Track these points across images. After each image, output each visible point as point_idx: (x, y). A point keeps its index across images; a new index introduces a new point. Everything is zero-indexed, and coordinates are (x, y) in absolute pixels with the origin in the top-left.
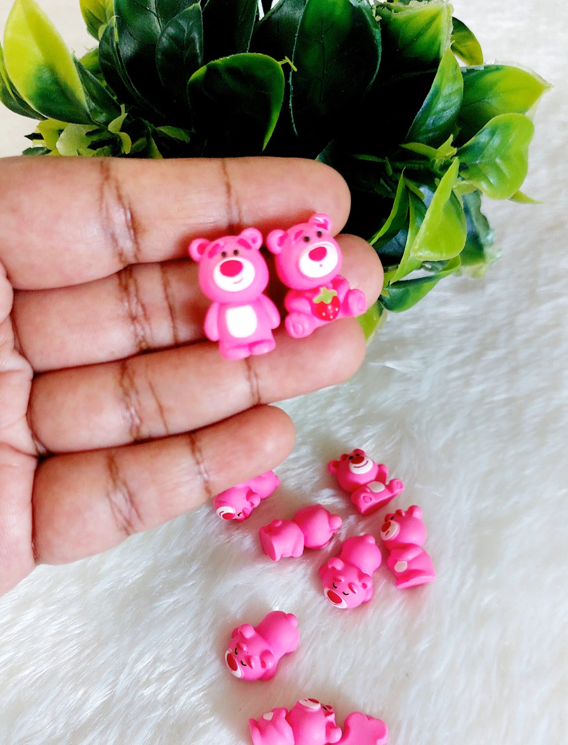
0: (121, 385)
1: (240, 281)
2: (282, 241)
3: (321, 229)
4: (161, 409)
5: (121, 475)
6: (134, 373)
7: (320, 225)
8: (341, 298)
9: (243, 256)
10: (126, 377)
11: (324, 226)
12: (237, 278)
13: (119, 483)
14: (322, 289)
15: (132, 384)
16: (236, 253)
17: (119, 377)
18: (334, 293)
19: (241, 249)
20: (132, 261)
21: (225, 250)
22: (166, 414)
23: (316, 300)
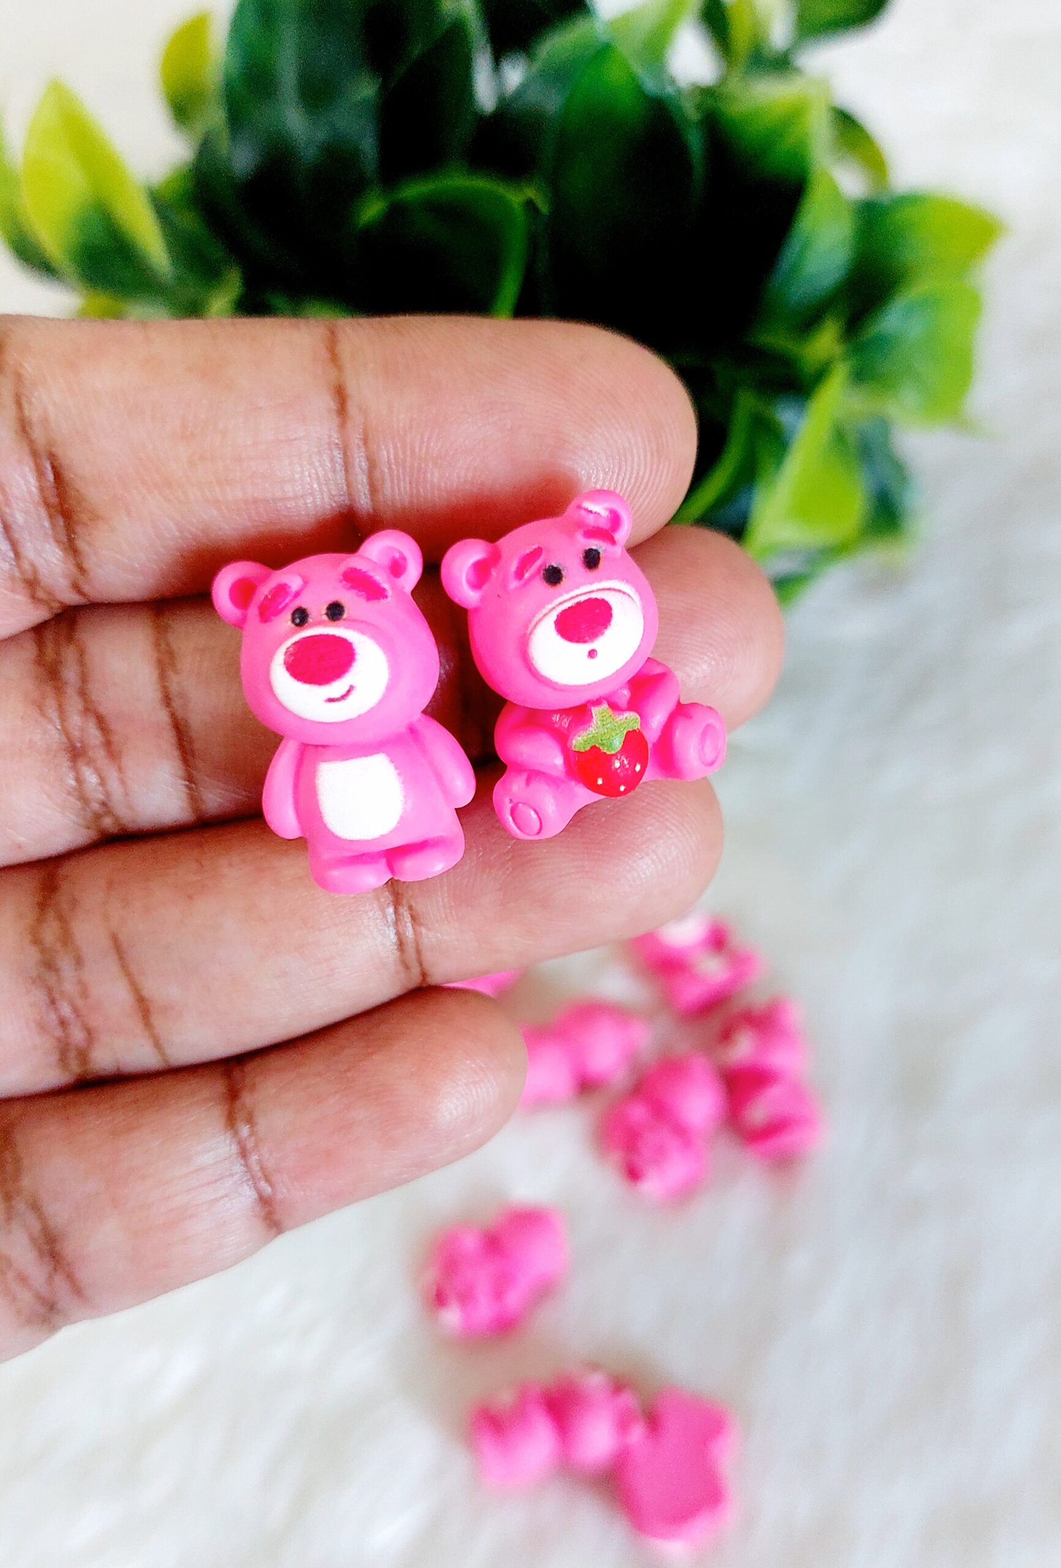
0: (37, 941)
1: (343, 697)
2: (481, 573)
3: (594, 544)
4: (144, 1008)
5: (26, 1182)
6: (74, 903)
7: (594, 532)
8: (652, 734)
9: (357, 624)
10: (51, 915)
11: (607, 534)
12: (337, 688)
13: (20, 1206)
14: (599, 713)
15: (66, 938)
16: (335, 611)
17: (31, 916)
18: (631, 720)
19: (351, 601)
20: (71, 598)
21: (303, 602)
22: (157, 1020)
23: (580, 742)
